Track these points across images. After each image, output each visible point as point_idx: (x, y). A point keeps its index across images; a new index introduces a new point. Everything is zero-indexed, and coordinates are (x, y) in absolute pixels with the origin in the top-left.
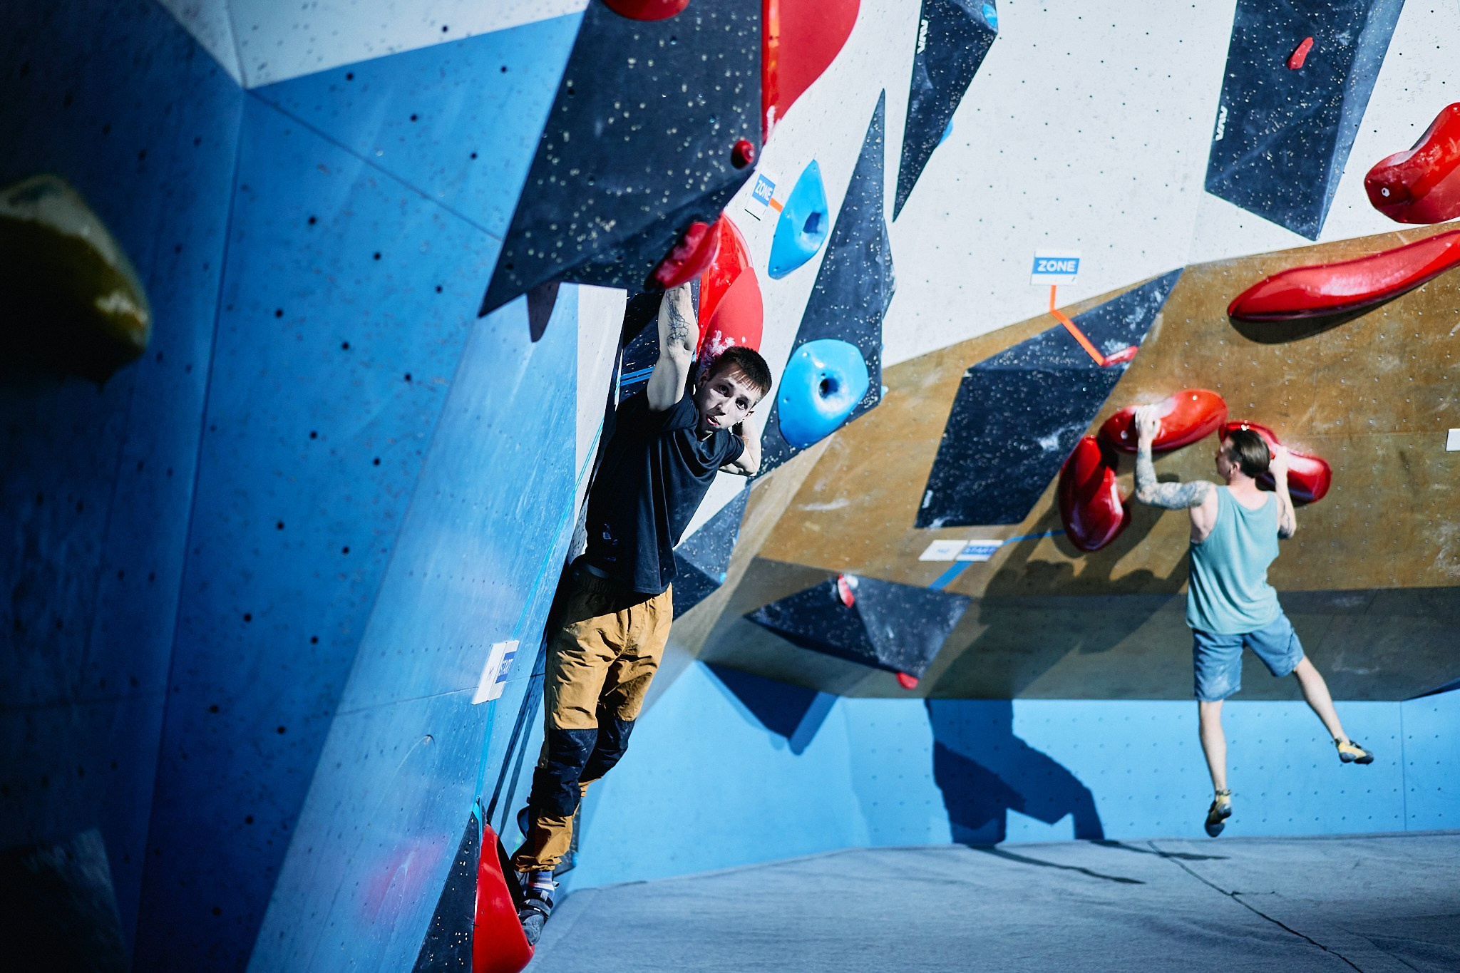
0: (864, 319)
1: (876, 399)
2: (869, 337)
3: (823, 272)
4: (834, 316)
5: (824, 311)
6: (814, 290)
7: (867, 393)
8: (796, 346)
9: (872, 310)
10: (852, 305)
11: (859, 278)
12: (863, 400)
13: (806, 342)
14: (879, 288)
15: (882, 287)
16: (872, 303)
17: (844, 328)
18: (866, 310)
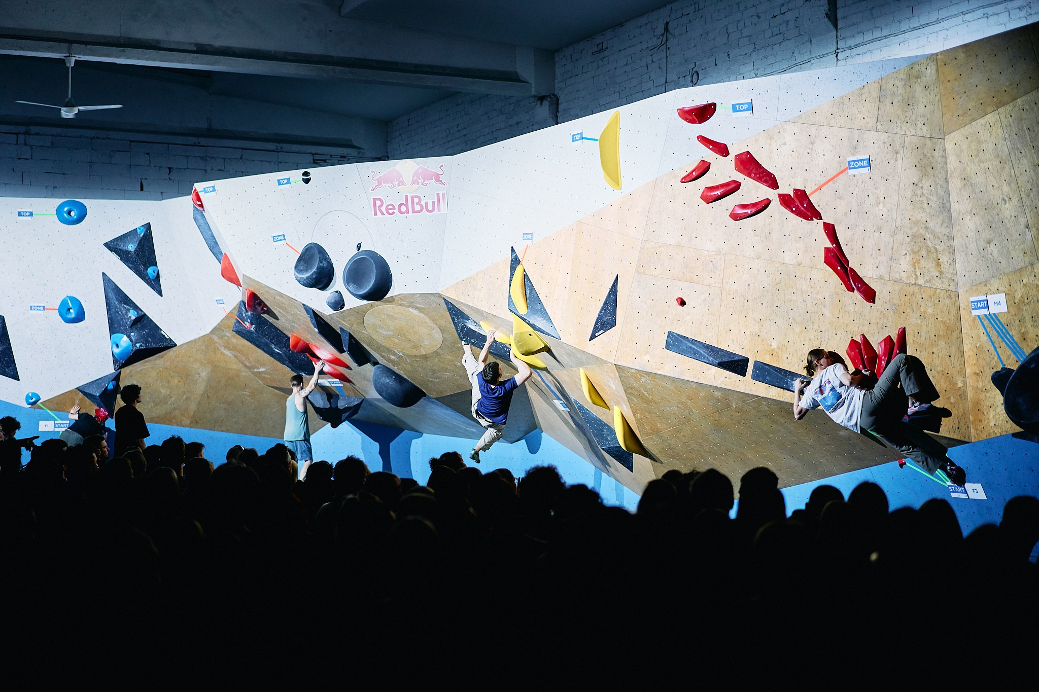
0: (123, 327)
2: (126, 332)
3: (109, 319)
4: (116, 327)
5: (113, 326)
6: (109, 322)
7: (132, 346)
9: (124, 325)
10: (118, 325)
12: (132, 348)
13: (112, 335)
17: (119, 330)
18: (122, 325)
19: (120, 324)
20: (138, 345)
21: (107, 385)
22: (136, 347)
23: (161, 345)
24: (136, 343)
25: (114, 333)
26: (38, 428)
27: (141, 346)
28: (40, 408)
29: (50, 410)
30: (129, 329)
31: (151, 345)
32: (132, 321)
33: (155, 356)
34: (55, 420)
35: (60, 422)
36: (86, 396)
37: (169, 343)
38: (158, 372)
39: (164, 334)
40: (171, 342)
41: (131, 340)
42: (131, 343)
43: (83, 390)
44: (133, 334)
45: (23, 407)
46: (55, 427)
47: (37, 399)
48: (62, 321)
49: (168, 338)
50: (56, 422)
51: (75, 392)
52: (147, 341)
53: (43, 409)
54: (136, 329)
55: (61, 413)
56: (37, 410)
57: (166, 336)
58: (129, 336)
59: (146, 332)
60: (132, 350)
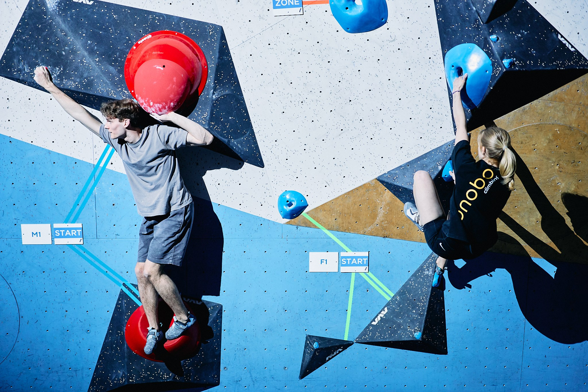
0: (471, 27)
1: (500, 69)
2: (479, 36)
3: (438, 11)
4: (454, 31)
5: (449, 31)
6: (439, 22)
7: (493, 68)
8: (444, 55)
9: (473, 20)
10: (461, 22)
11: (457, 6)
12: (493, 72)
13: (448, 51)
14: (471, 7)
15: (472, 5)
16: (471, 16)
17: (463, 36)
18: (469, 22)
19: (464, 21)
20: (506, 62)
21: (440, 168)
22: (502, 66)
23: (558, 64)
24: (502, 59)
25: (451, 46)
26: (308, 266)
27: (512, 64)
28: (308, 225)
29: (329, 230)
30: (485, 27)
31: (536, 63)
32: (491, 7)
33: (545, 97)
34: (340, 250)
35: (350, 253)
36: (398, 197)
37: (577, 63)
38: (551, 138)
39: (564, 42)
40: (580, 61)
41: (490, 53)
42: (489, 61)
43: (390, 181)
44: (493, 37)
45: (274, 223)
46: (340, 264)
47: (301, 205)
48: (340, 28)
49: (573, 50)
50: (343, 254)
51: (375, 187)
52: (523, 56)
53: (315, 227)
54: (501, 26)
55: (351, 235)
56: (303, 229)
57: (567, 45)
58: (485, 45)
59: (522, 34)
60: (493, 77)
